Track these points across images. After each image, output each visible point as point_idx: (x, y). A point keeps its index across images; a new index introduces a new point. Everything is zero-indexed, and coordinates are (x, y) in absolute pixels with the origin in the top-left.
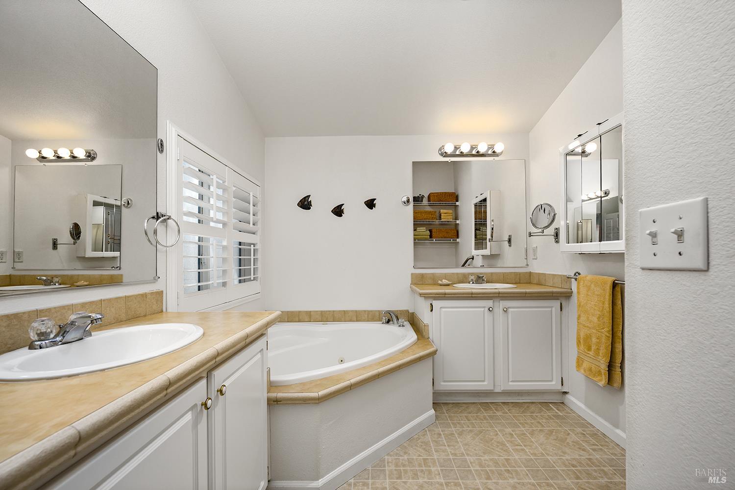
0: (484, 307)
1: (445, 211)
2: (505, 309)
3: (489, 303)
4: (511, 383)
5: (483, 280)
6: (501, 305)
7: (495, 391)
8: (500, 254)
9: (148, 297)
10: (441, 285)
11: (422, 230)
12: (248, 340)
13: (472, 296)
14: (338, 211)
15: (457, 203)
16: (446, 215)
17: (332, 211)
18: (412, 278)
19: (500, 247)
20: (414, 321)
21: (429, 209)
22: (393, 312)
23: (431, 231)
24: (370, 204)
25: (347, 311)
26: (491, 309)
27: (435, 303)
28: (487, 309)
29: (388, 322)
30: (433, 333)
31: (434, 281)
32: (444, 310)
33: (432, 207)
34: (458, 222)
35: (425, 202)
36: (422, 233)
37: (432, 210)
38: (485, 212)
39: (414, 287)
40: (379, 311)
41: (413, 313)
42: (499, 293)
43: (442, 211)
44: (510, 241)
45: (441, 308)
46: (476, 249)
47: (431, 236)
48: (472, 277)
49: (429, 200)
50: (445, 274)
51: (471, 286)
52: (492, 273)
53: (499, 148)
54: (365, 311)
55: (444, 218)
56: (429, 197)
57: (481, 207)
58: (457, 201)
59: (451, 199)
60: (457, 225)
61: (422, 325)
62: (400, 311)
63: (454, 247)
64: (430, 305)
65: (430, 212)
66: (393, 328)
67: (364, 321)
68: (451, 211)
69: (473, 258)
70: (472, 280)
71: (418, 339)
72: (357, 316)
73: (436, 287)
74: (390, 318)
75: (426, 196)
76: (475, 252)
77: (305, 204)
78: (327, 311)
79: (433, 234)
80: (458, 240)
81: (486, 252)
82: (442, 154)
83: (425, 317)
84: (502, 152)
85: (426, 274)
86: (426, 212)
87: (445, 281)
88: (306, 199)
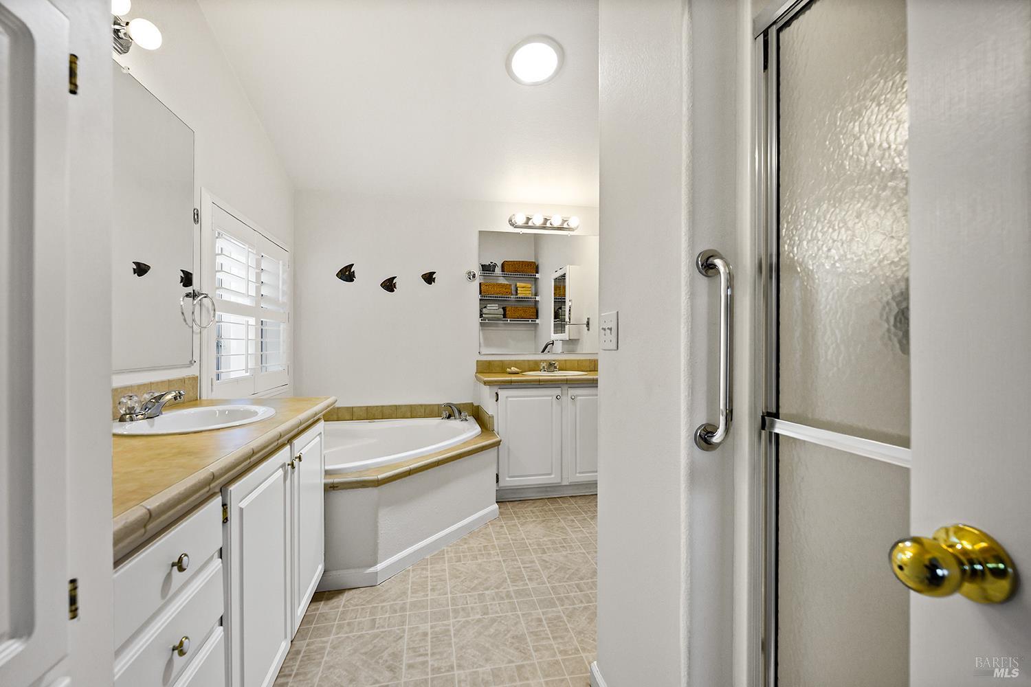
0: (552, 396)
1: (523, 285)
2: (573, 397)
3: (557, 391)
4: (578, 475)
5: (555, 367)
6: (569, 392)
7: (563, 484)
8: (578, 340)
9: (187, 382)
10: (510, 373)
11: (494, 308)
12: (301, 428)
13: (539, 384)
14: (389, 285)
15: (537, 276)
16: (524, 289)
17: (381, 285)
18: (477, 366)
19: (579, 332)
20: (478, 415)
21: (502, 281)
22: (453, 405)
23: (504, 309)
24: (429, 278)
25: (399, 406)
26: (558, 397)
27: (501, 393)
28: (555, 397)
29: (449, 417)
30: (499, 425)
31: (502, 367)
32: (510, 399)
33: (507, 278)
34: (538, 298)
35: (498, 271)
36: (492, 312)
37: (506, 282)
38: (564, 287)
39: (479, 375)
40: (438, 405)
41: (478, 406)
42: (567, 380)
43: (518, 284)
44: (588, 324)
45: (507, 397)
46: (556, 332)
47: (505, 316)
48: (544, 365)
49: (503, 271)
50: (516, 361)
51: (542, 373)
52: (566, 360)
53: (573, 222)
54: (421, 405)
55: (522, 293)
56: (503, 265)
57: (560, 283)
58: (537, 273)
59: (529, 270)
60: (536, 302)
61: (486, 418)
62: (463, 404)
63: (533, 329)
64: (495, 395)
65: (504, 285)
66: (455, 423)
67: (420, 417)
68: (529, 285)
69: (553, 344)
70: (544, 367)
71: (482, 431)
72: (413, 412)
73: (503, 375)
74: (451, 412)
75: (499, 264)
76: (554, 337)
77: (347, 274)
78: (374, 407)
79: (507, 313)
80: (537, 321)
81: (565, 336)
82: (512, 225)
83: (489, 407)
84: (578, 227)
85: (493, 361)
86: (501, 284)
87: (514, 369)
88: (348, 269)
